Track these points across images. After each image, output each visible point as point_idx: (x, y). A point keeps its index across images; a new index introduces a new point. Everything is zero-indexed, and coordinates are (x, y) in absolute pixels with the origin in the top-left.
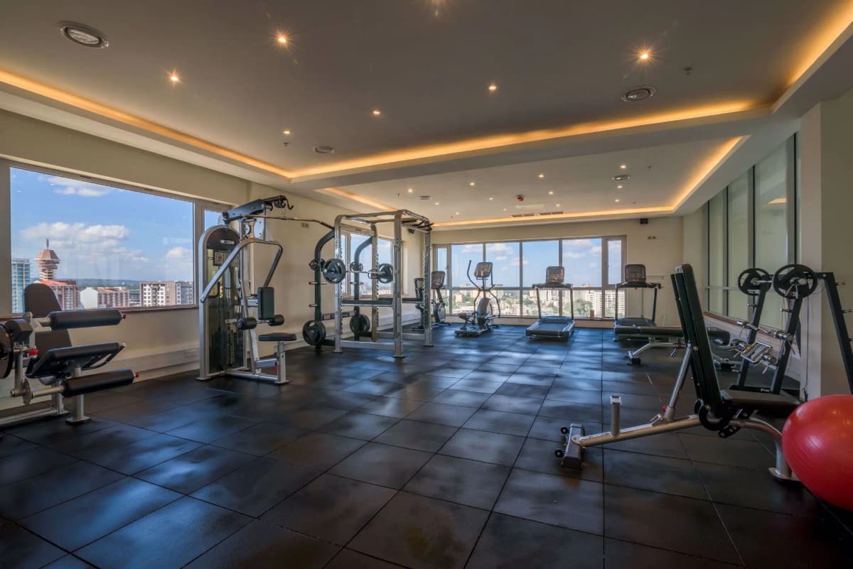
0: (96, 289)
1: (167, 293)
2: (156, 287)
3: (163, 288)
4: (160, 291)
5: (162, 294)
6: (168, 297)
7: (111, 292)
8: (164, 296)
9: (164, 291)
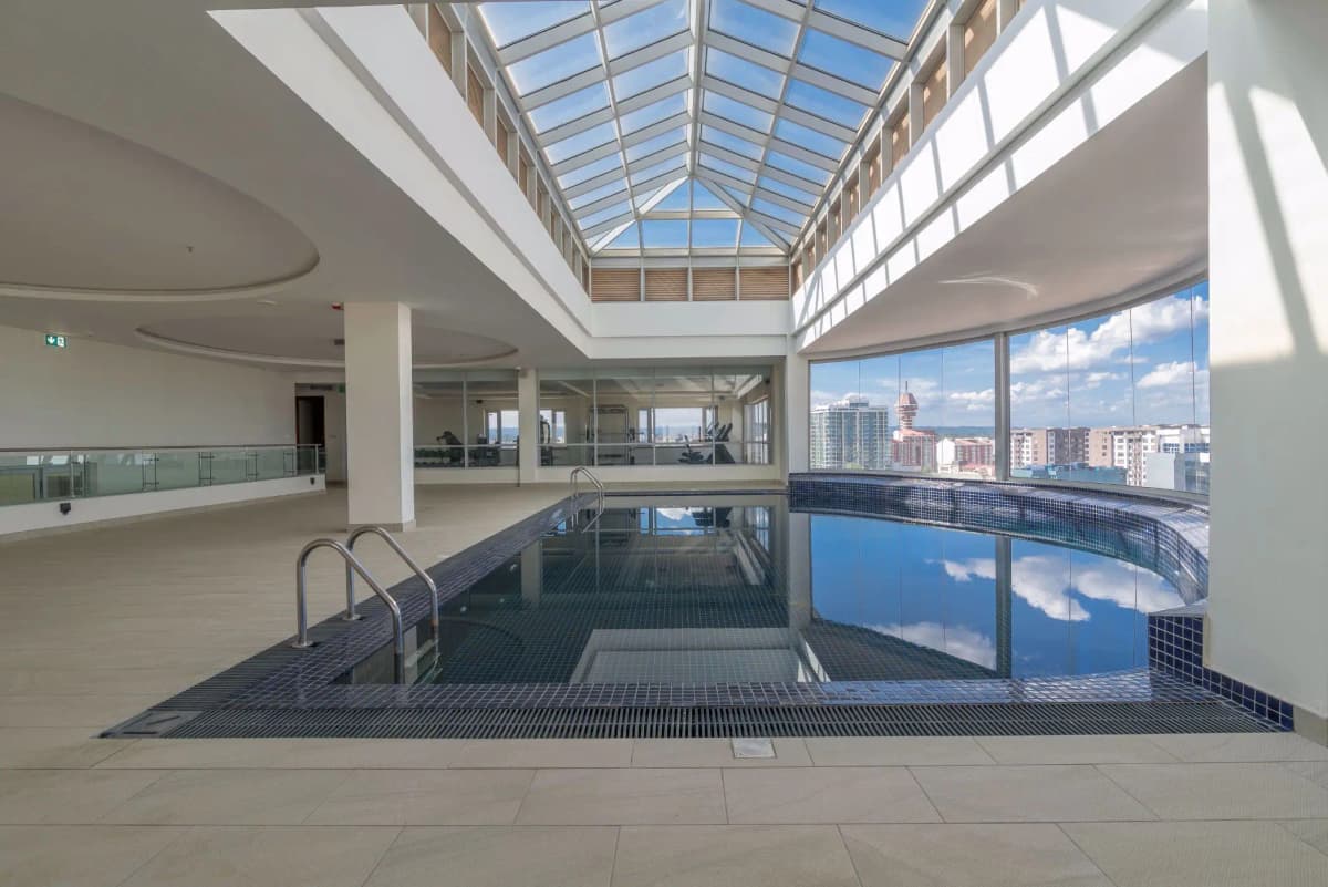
0: (953, 440)
1: (1035, 446)
2: (1020, 437)
3: (1029, 438)
4: (1025, 444)
5: (1027, 447)
6: (1035, 453)
7: (971, 444)
8: (1030, 450)
9: (1030, 444)
